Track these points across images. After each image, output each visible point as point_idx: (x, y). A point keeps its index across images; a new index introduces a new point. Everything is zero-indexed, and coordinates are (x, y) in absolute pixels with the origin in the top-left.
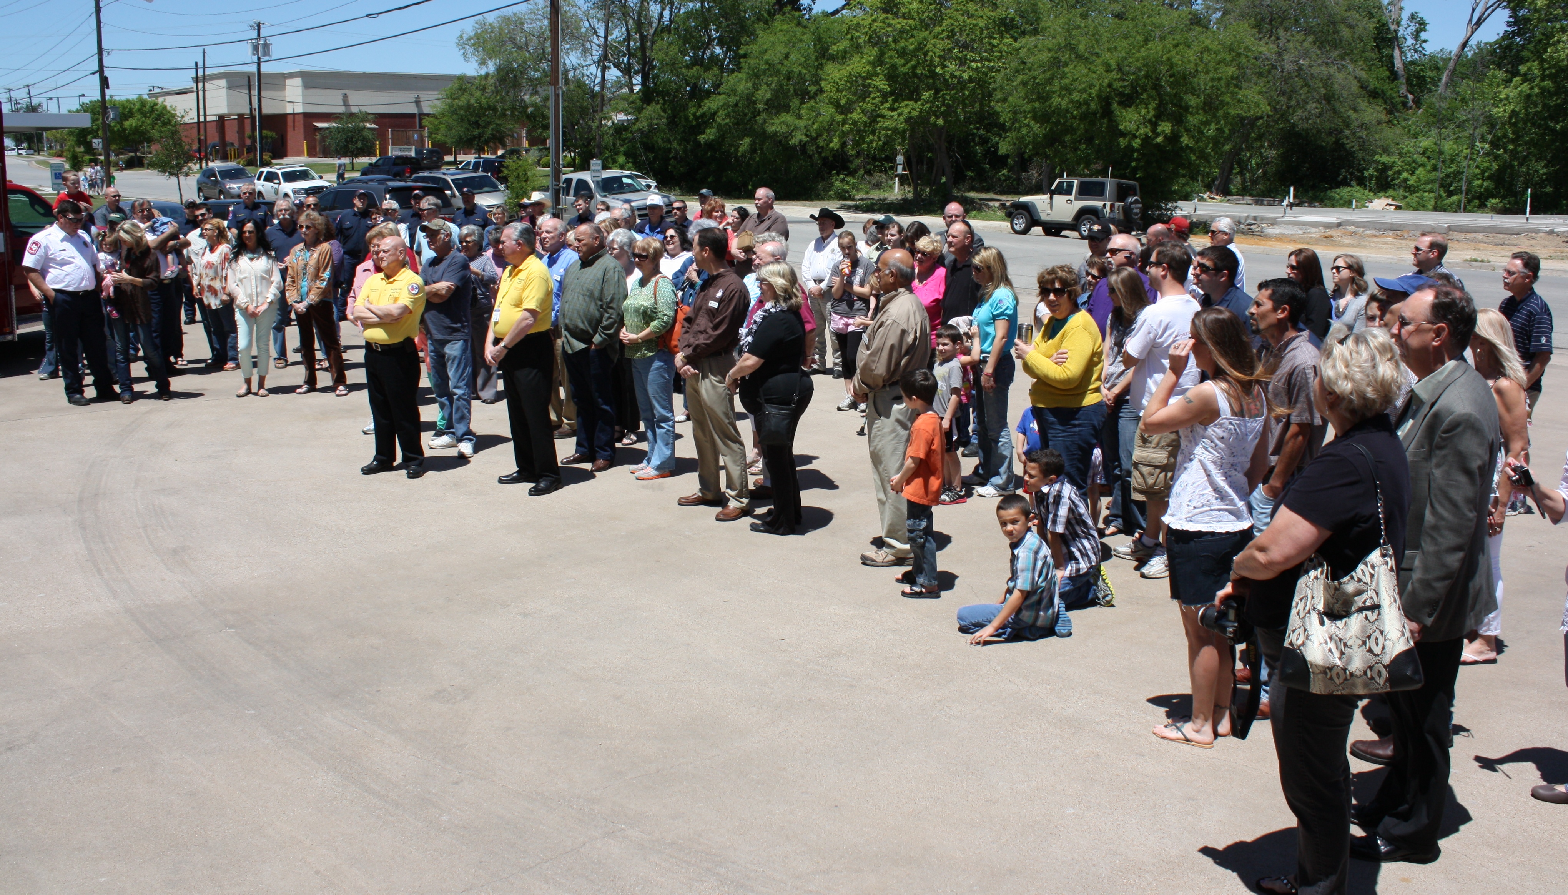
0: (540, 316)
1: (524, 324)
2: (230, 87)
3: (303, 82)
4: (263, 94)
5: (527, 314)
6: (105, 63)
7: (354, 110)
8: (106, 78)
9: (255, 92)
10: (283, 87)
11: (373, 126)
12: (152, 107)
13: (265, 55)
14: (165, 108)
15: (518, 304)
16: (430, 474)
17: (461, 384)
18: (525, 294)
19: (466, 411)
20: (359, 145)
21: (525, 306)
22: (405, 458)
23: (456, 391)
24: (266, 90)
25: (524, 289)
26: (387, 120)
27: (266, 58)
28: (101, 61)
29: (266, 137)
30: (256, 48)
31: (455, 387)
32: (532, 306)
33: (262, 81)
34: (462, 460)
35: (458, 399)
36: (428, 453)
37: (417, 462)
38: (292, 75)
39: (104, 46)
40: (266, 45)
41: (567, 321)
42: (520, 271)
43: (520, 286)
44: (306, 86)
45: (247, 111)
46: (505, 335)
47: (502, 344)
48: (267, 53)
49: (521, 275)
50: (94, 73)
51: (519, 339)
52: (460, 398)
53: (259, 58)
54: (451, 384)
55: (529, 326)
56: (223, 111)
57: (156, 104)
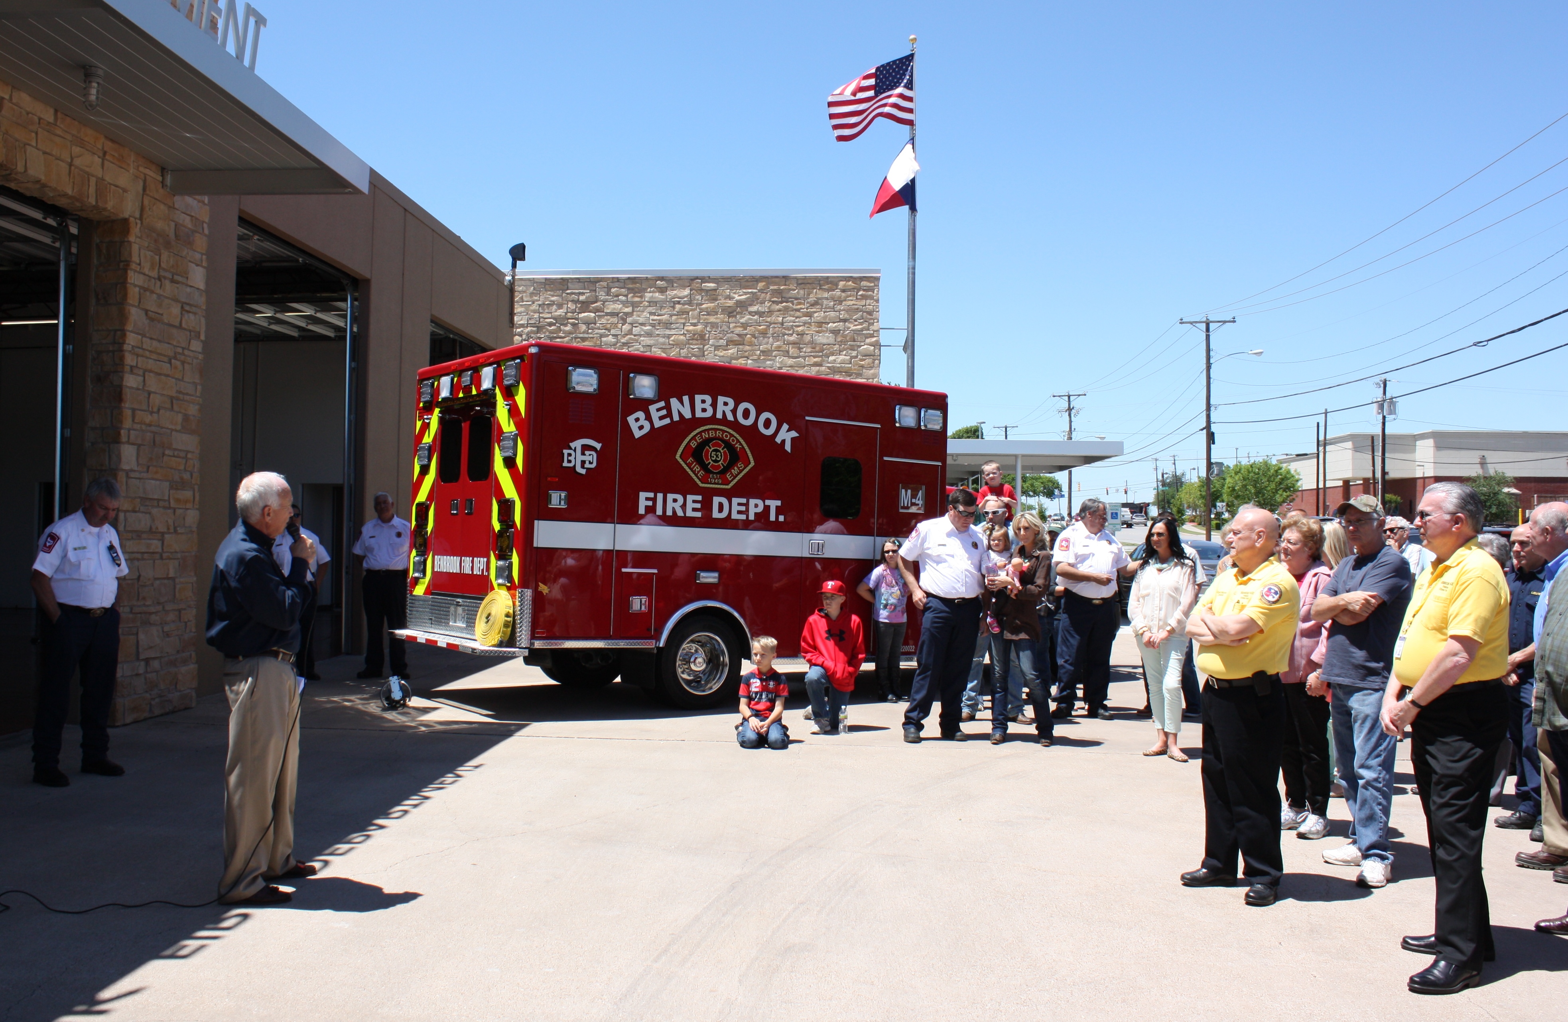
0: (1483, 652)
1: (1449, 663)
2: (1356, 449)
3: (1435, 442)
4: (1387, 455)
5: (1456, 646)
6: (1212, 419)
7: (1492, 472)
8: (1213, 434)
9: (1378, 454)
10: (1412, 449)
11: (1514, 491)
12: (1276, 471)
13: (1390, 413)
14: (1288, 472)
15: (1440, 629)
16: (1289, 904)
17: (1374, 762)
18: (1453, 610)
19: (1377, 809)
20: (1494, 510)
21: (1452, 631)
22: (1249, 871)
23: (1363, 772)
24: (1394, 451)
25: (1452, 600)
26: (1533, 485)
27: (1393, 416)
28: (1208, 417)
29: (1390, 502)
30: (1381, 407)
31: (1362, 766)
32: (1466, 629)
33: (1387, 441)
34: (1362, 888)
35: (1365, 787)
36: (1289, 867)
37: (1266, 879)
38: (1423, 436)
39: (1212, 402)
40: (1392, 402)
41: (1550, 669)
42: (1448, 568)
43: (1445, 595)
44: (1438, 447)
45: (1370, 475)
46: (1415, 681)
47: (1409, 697)
48: (1392, 412)
49: (1449, 576)
50: (1202, 430)
51: (1439, 691)
52: (1368, 784)
53: (1384, 417)
54: (1356, 763)
55: (1460, 668)
56: (1348, 475)
57: (1280, 469)
